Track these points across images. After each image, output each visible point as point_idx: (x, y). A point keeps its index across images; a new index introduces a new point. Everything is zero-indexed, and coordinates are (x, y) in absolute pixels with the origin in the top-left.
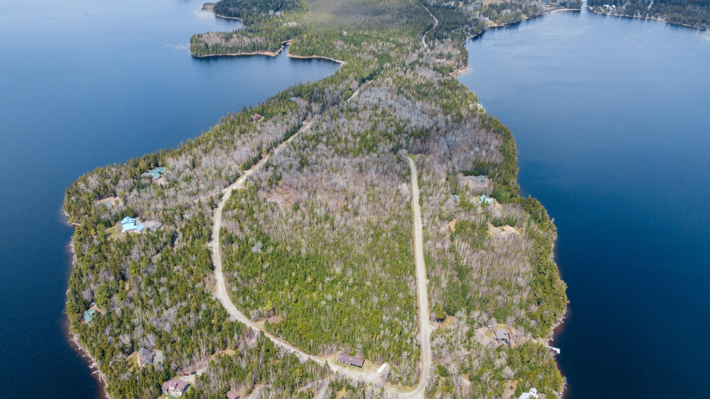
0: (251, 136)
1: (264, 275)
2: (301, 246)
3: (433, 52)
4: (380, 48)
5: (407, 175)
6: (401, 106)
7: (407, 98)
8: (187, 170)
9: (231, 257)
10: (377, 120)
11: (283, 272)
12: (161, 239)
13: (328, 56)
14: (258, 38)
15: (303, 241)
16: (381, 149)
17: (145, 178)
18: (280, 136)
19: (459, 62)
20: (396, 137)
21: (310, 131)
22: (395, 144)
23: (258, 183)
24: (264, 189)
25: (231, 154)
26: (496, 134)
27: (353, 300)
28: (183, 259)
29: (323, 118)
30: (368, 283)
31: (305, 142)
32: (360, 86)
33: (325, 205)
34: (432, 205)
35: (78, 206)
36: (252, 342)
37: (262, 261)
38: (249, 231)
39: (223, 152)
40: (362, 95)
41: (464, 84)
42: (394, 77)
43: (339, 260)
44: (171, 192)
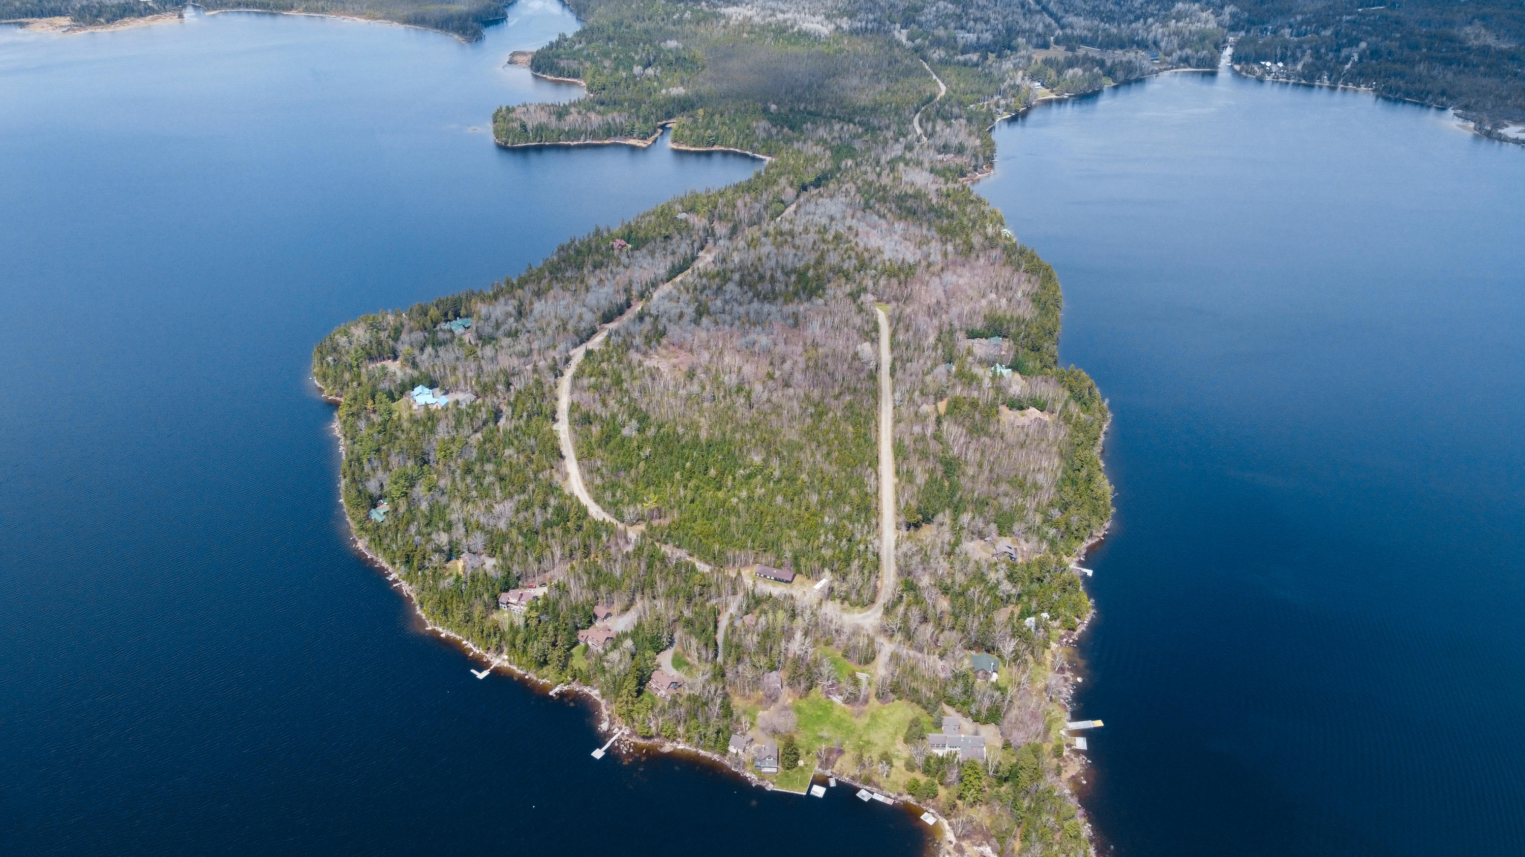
0: (611, 272)
1: (642, 465)
2: (698, 428)
3: (931, 142)
4: (836, 135)
5: (871, 331)
6: (868, 229)
7: (880, 216)
8: (512, 320)
9: (590, 442)
10: (825, 248)
11: (671, 461)
12: (479, 414)
13: (741, 148)
14: (615, 114)
15: (703, 419)
16: (830, 292)
17: (441, 329)
18: (662, 272)
19: (977, 159)
20: (857, 275)
21: (712, 266)
22: (854, 286)
23: (628, 340)
24: (638, 350)
25: (582, 297)
26: (1029, 274)
27: (779, 499)
28: (516, 442)
29: (734, 244)
30: (804, 477)
31: (704, 280)
32: (798, 196)
33: (736, 370)
34: (911, 375)
35: (338, 371)
36: (630, 548)
37: (640, 448)
38: (617, 406)
39: (568, 294)
40: (802, 210)
41: (982, 196)
42: (859, 182)
43: (759, 448)
44: (488, 351)
